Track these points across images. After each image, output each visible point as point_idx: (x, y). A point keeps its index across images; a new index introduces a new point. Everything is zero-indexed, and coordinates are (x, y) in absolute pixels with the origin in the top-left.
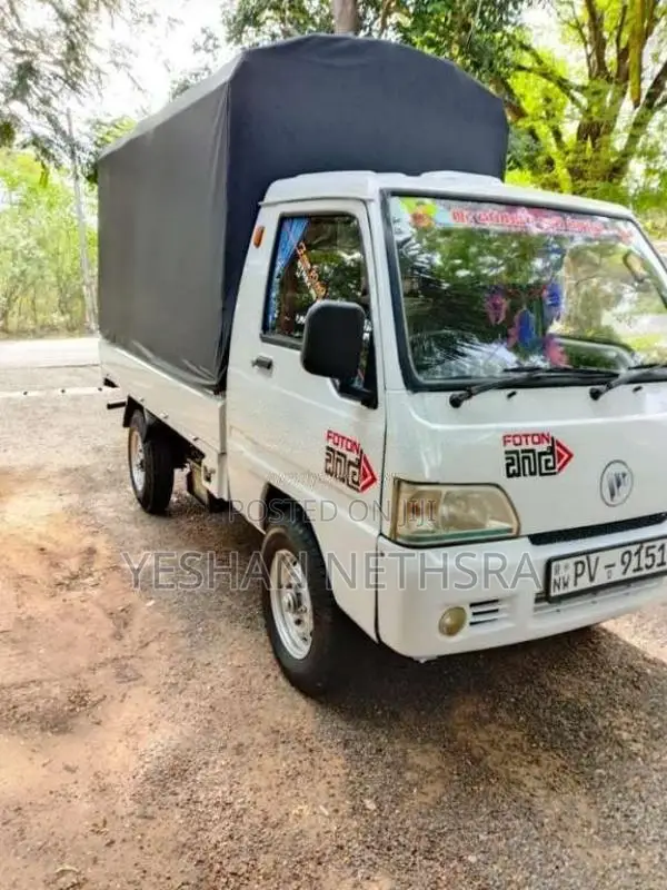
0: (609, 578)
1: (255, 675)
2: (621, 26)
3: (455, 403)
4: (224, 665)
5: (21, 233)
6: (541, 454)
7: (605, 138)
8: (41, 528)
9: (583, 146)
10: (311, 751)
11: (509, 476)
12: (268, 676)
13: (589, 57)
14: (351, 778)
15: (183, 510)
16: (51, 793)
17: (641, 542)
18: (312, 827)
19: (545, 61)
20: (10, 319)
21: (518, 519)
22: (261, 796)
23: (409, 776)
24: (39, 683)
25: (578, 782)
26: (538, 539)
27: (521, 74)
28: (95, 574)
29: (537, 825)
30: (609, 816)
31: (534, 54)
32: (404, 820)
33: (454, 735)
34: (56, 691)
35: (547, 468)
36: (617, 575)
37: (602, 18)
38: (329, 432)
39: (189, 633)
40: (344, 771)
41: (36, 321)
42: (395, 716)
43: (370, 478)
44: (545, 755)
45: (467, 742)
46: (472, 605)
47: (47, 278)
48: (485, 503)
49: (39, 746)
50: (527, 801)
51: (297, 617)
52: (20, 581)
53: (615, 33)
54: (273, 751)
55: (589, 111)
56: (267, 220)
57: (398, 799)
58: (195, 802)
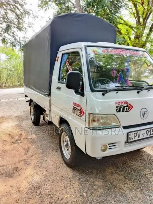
0: (143, 137)
1: (58, 163)
2: (143, 13)
3: (103, 94)
4: (50, 161)
5: (9, 65)
6: (125, 107)
7: (141, 38)
8: (9, 129)
9: (136, 40)
10: (70, 181)
11: (117, 112)
12: (61, 163)
13: (136, 21)
14: (80, 188)
15: (43, 125)
16: (6, 192)
17: (151, 128)
18: (70, 200)
19: (126, 22)
20: (7, 84)
21: (120, 123)
22: (58, 193)
23: (94, 187)
24: (6, 166)
25: (137, 188)
26: (125, 128)
27: (121, 25)
28: (22, 140)
29: (127, 199)
30: (145, 197)
31: (123, 20)
32: (93, 198)
33: (106, 177)
34: (10, 167)
35: (127, 110)
36: (145, 136)
37: (139, 12)
38: (74, 103)
39: (42, 153)
40: (78, 186)
41: (13, 84)
42: (92, 172)
43: (83, 113)
44: (129, 182)
45: (109, 178)
46: (109, 144)
47: (15, 75)
48: (112, 119)
49: (5, 181)
50: (124, 193)
51: (67, 149)
52: (4, 142)
53: (142, 15)
54: (61, 181)
55: (137, 32)
56: (59, 55)
57: (92, 193)
58: (41, 194)
